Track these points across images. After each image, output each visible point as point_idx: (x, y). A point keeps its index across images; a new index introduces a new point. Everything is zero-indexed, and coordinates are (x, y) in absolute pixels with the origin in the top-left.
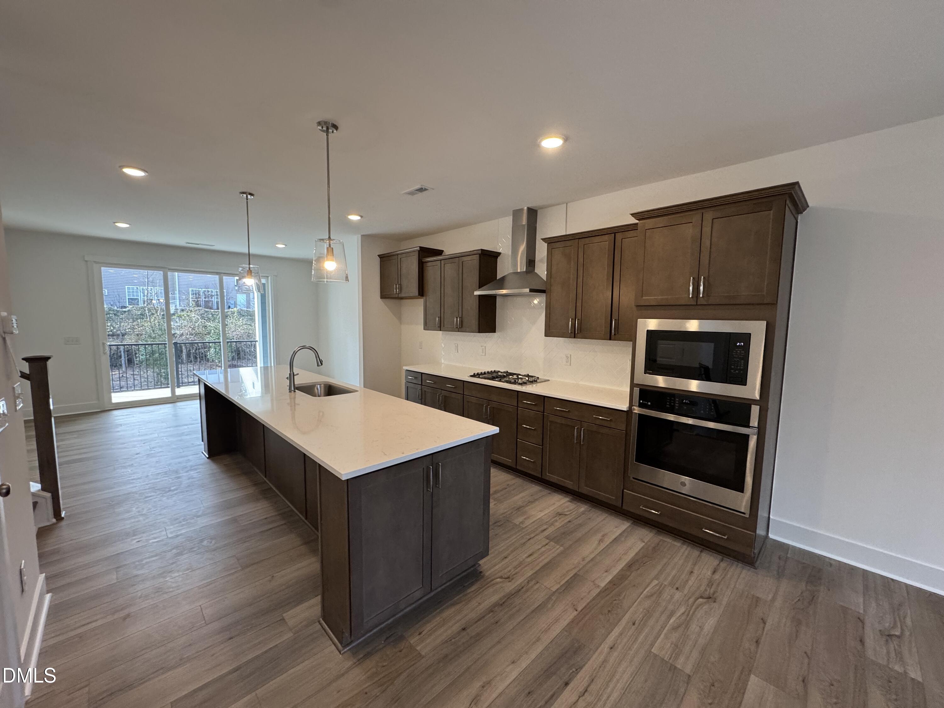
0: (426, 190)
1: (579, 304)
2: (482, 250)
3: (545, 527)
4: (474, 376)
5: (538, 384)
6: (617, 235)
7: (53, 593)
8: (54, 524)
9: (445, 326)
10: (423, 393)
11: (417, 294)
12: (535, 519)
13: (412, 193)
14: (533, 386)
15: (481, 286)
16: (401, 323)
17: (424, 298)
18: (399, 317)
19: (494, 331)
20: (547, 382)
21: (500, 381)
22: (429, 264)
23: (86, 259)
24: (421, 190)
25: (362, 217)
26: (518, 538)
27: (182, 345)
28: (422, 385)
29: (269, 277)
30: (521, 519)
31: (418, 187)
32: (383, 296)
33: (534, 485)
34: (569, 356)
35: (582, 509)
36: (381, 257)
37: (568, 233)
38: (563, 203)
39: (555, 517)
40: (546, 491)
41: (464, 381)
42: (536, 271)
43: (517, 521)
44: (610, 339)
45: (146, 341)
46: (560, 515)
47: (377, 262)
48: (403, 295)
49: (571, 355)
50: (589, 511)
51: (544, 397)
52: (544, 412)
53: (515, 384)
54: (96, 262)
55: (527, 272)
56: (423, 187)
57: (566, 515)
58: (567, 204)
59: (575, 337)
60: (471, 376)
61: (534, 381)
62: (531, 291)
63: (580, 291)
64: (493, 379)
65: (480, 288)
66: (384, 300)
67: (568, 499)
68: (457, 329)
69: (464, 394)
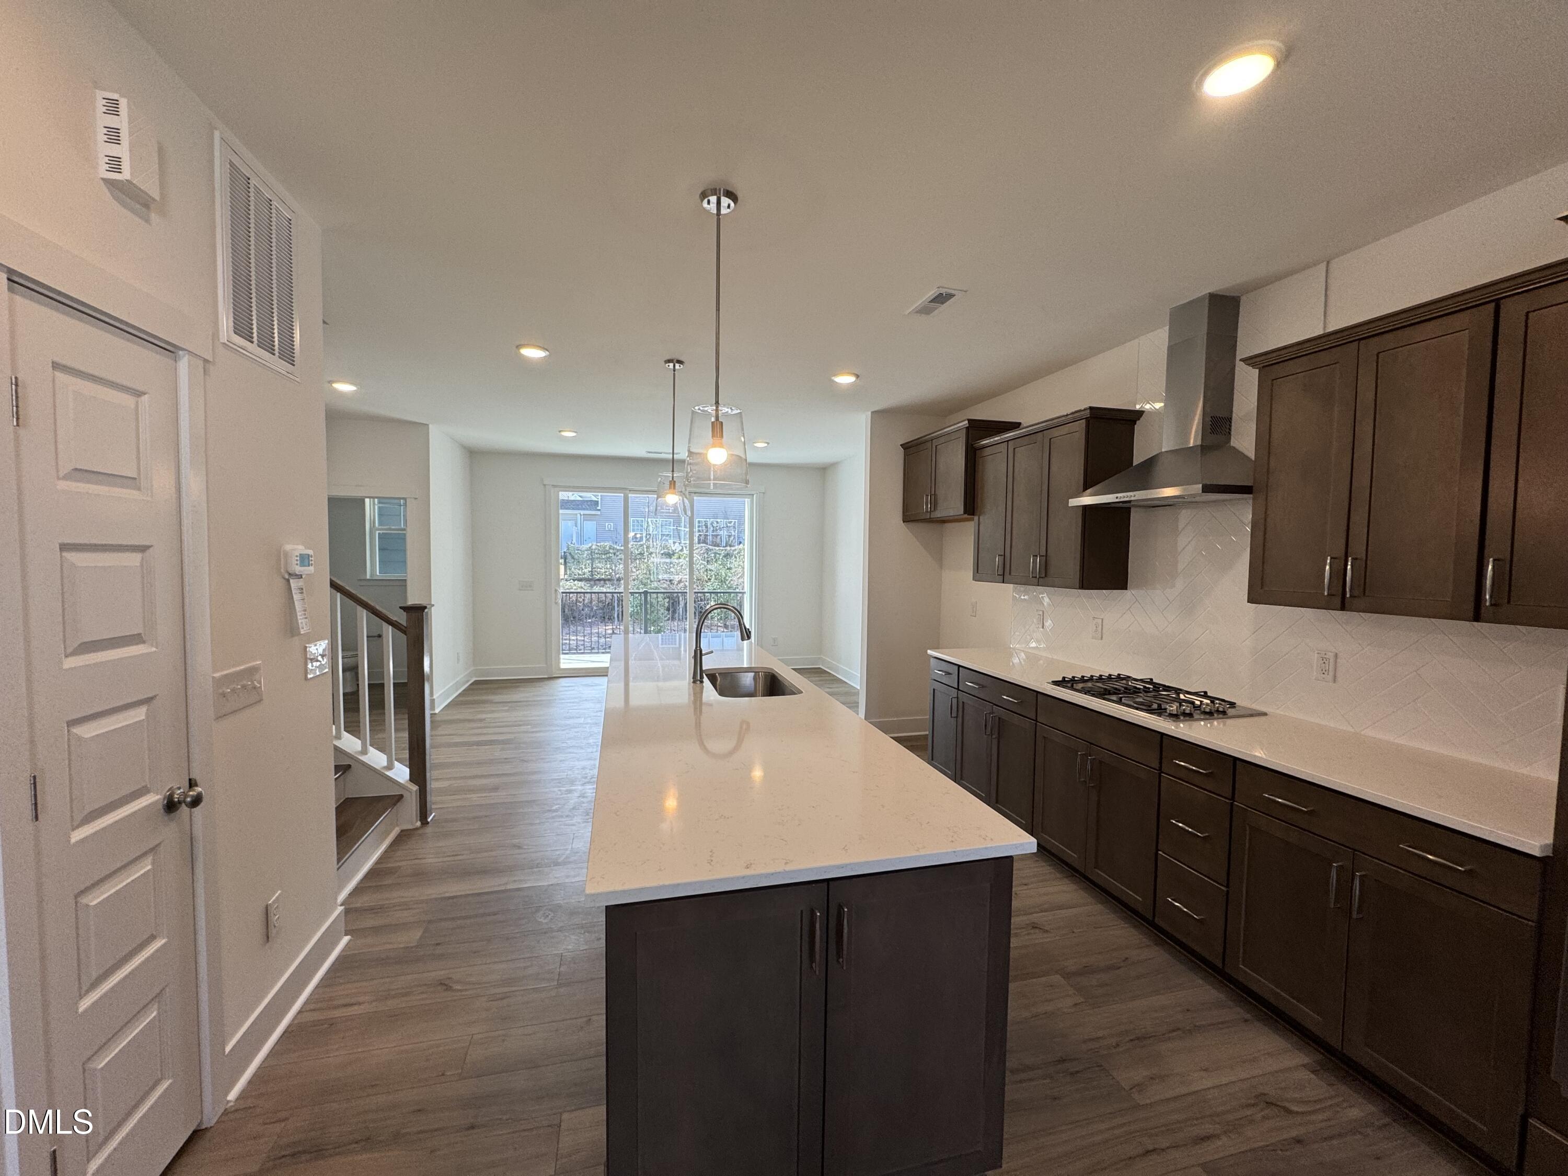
0: (950, 296)
1: (1359, 517)
2: (1091, 408)
3: (1208, 1128)
4: (1061, 683)
5: (1229, 722)
6: (1507, 306)
7: (352, 937)
8: (417, 829)
9: (1012, 574)
10: (961, 705)
11: (961, 510)
12: (1183, 1090)
13: (925, 310)
14: (1212, 724)
15: (1089, 483)
16: (941, 566)
17: (976, 518)
18: (939, 556)
19: (1124, 586)
20: (1256, 719)
21: (1119, 702)
22: (988, 451)
23: (545, 483)
24: (941, 299)
25: (857, 376)
26: (1117, 1132)
27: (680, 595)
28: (958, 689)
29: (755, 496)
30: (1139, 1074)
31: (932, 293)
32: (908, 518)
33: (1201, 982)
34: (1331, 656)
35: (1355, 1113)
36: (906, 447)
37: (1331, 329)
38: (1316, 264)
39: (1248, 1106)
40: (1238, 1009)
41: (1037, 692)
42: (1232, 444)
43: (1128, 1076)
44: (1477, 618)
45: (638, 588)
46: (1269, 1104)
47: (897, 459)
48: (938, 514)
49: (1336, 656)
50: (1380, 1128)
51: (1236, 759)
52: (1233, 798)
53: (1160, 715)
54: (554, 486)
55: (1205, 448)
56: (943, 291)
57: (1289, 1111)
58: (1328, 263)
59: (1343, 608)
60: (1056, 683)
61: (1218, 711)
62: (1207, 489)
63: (1362, 479)
64: (1103, 694)
65: (1085, 488)
66: (911, 525)
67: (1307, 1060)
68: (1035, 580)
69: (1036, 720)
